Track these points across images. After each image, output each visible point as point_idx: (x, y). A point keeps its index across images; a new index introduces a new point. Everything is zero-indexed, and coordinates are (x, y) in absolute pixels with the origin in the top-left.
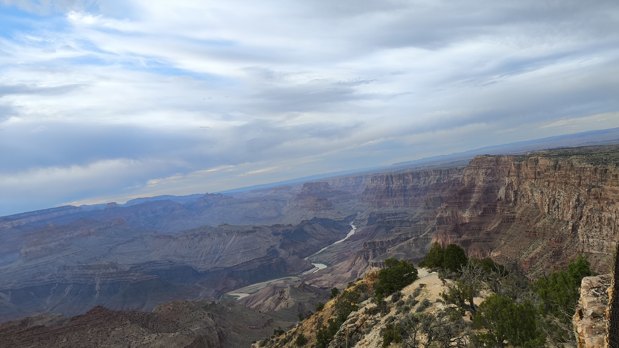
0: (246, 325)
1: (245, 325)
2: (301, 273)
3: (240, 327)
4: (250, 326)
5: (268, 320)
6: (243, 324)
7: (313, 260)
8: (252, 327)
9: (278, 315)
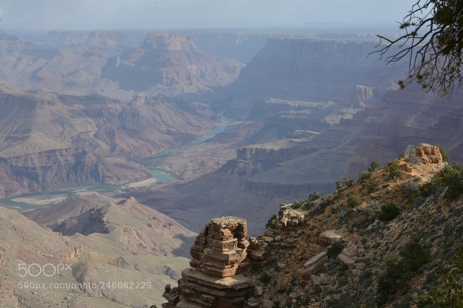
0: (38, 252)
1: (36, 251)
2: (126, 183)
3: (30, 252)
4: (45, 253)
5: (75, 249)
6: (33, 249)
7: (150, 165)
8: (47, 255)
9: (90, 244)
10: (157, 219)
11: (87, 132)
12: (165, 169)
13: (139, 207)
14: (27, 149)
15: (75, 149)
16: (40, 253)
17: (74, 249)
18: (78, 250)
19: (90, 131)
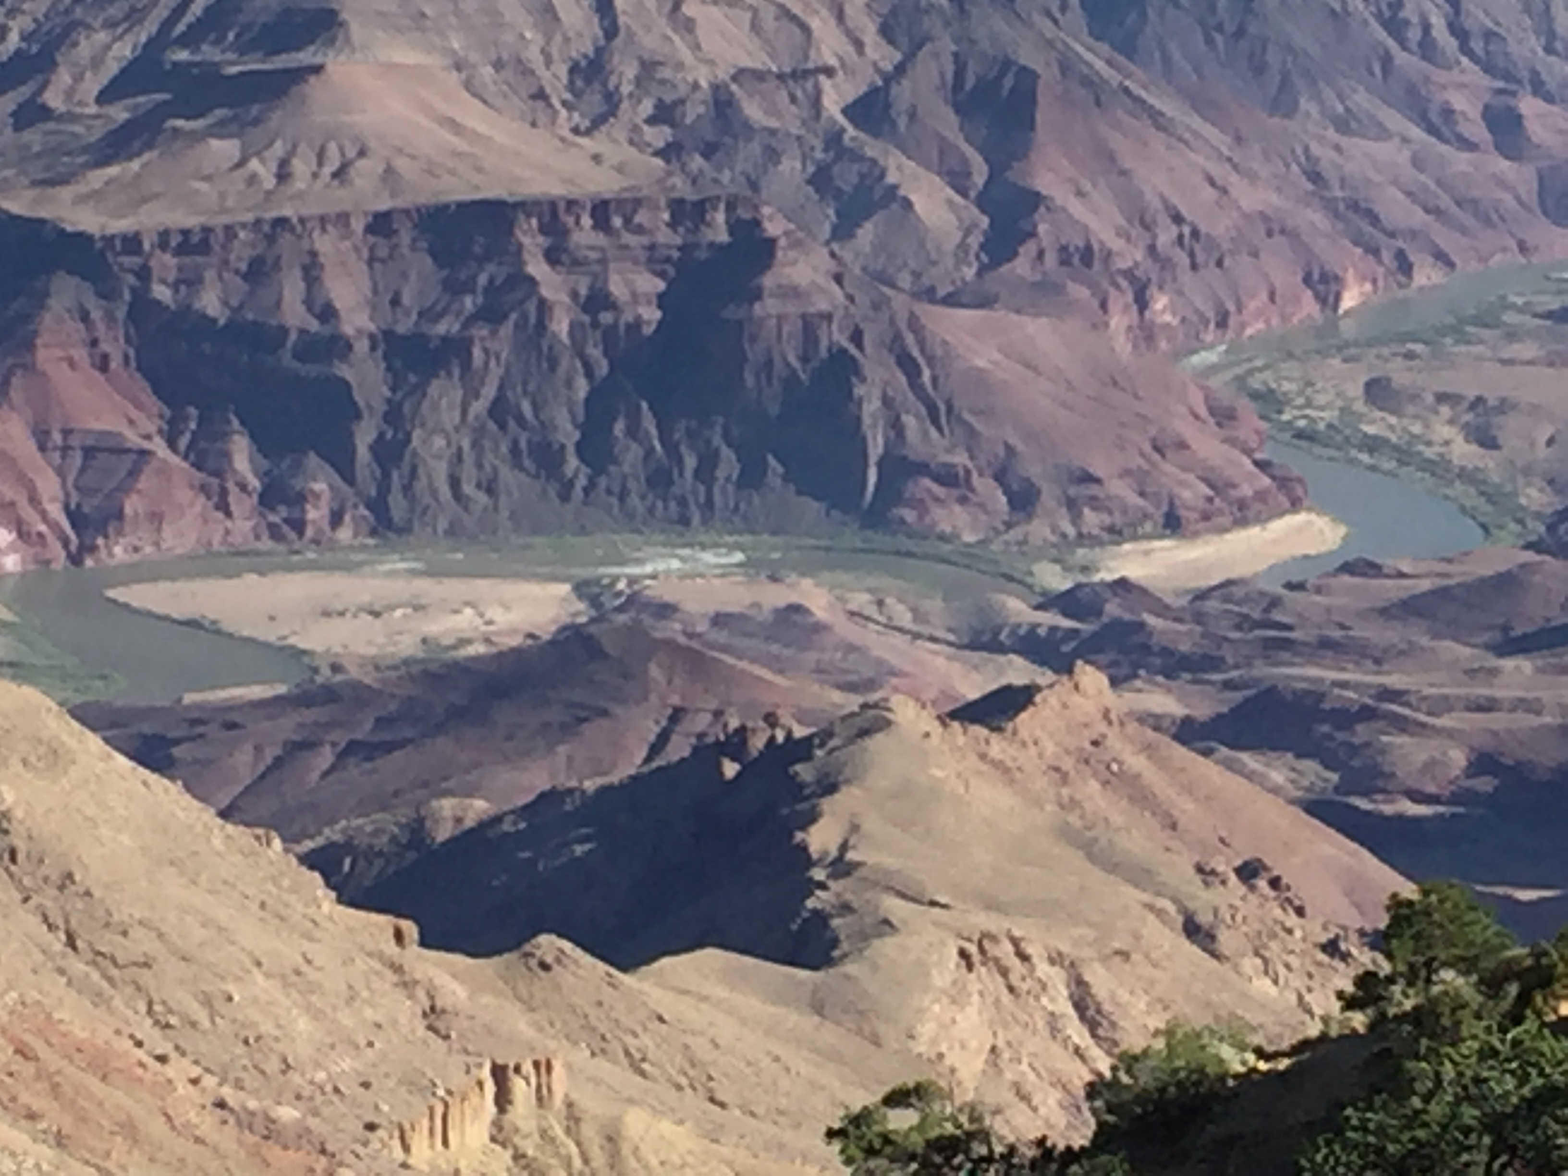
2: (1084, 541)
5: (499, 1073)
6: (139, 1044)
7: (1309, 404)
8: (252, 1104)
9: (646, 1040)
10: (1275, 883)
11: (799, 75)
12: (1429, 453)
13: (1137, 762)
14: (283, 175)
15: (677, 206)
16: (195, 1082)
17: (486, 1073)
18: (521, 1090)
19: (829, 72)
